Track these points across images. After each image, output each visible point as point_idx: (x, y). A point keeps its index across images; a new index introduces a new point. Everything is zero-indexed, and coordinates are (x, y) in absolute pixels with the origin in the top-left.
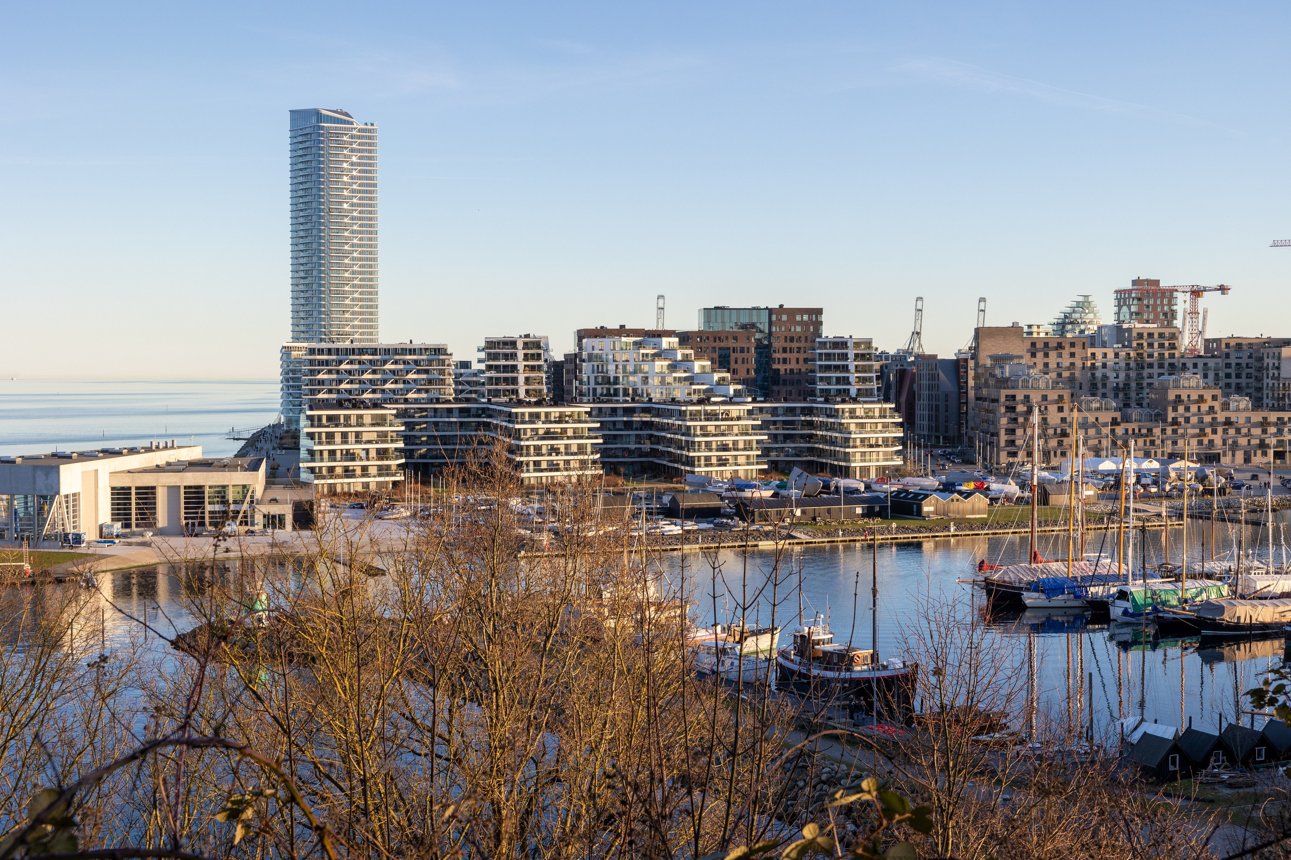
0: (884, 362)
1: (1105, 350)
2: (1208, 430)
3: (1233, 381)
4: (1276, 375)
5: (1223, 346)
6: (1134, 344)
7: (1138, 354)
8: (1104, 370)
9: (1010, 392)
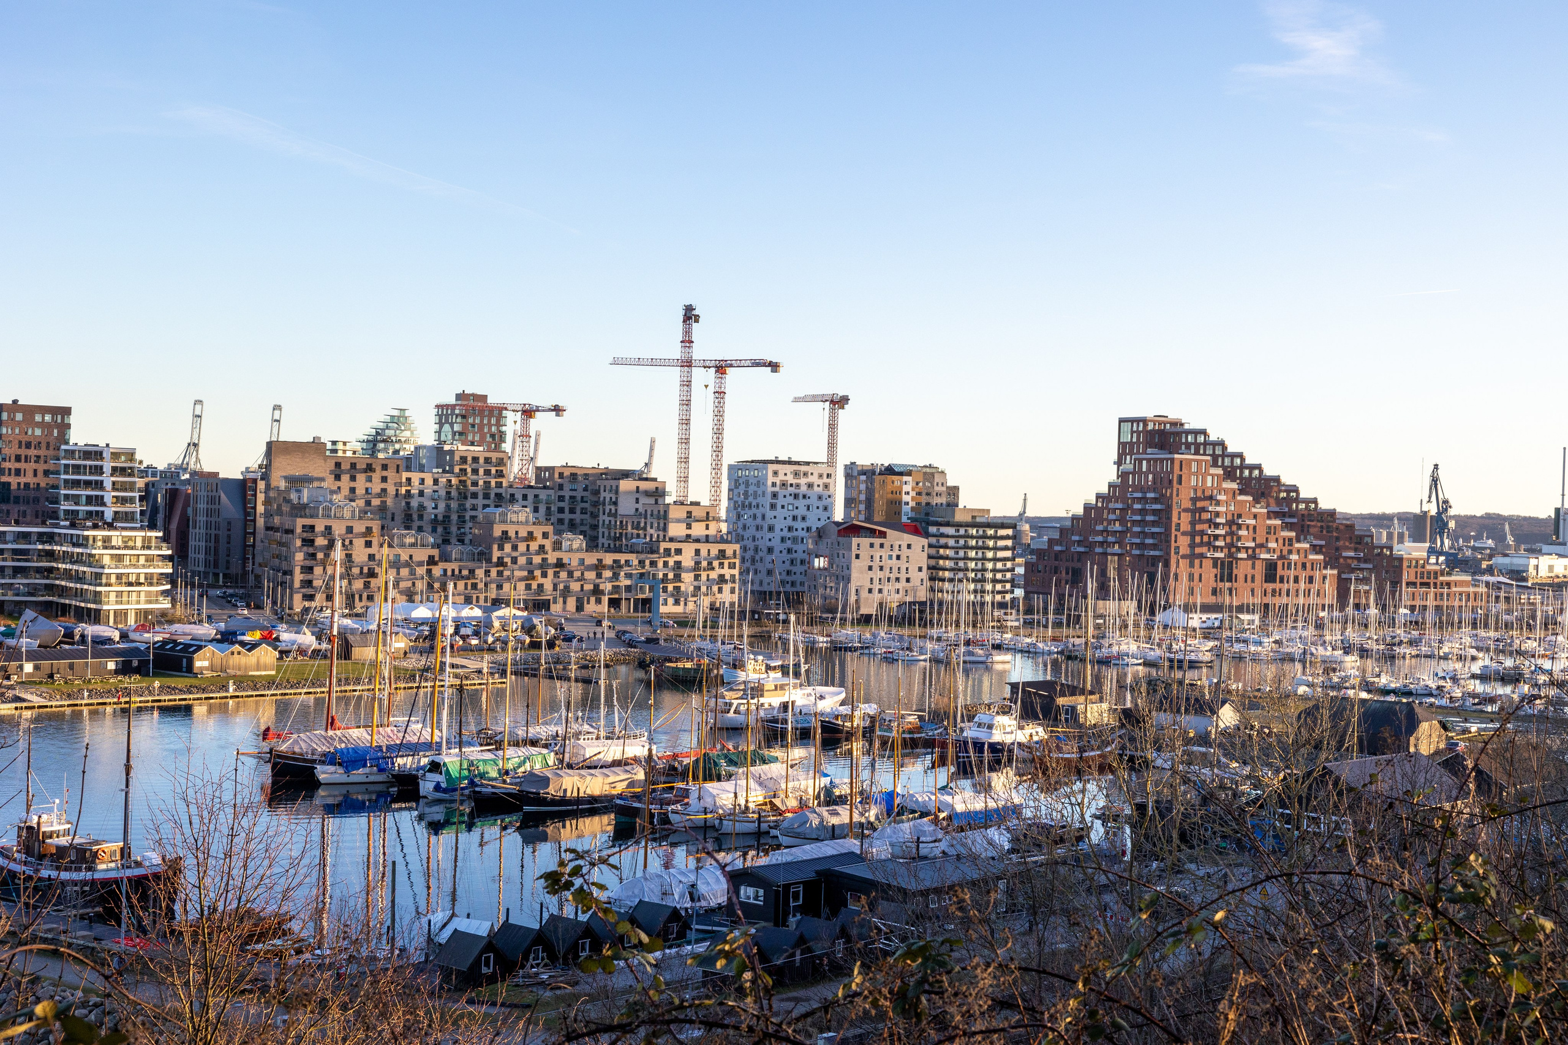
0: (150, 479)
1: (422, 475)
2: (538, 573)
3: (567, 516)
4: (613, 511)
5: (557, 476)
6: (457, 469)
7: (460, 481)
8: (421, 499)
9: (308, 522)
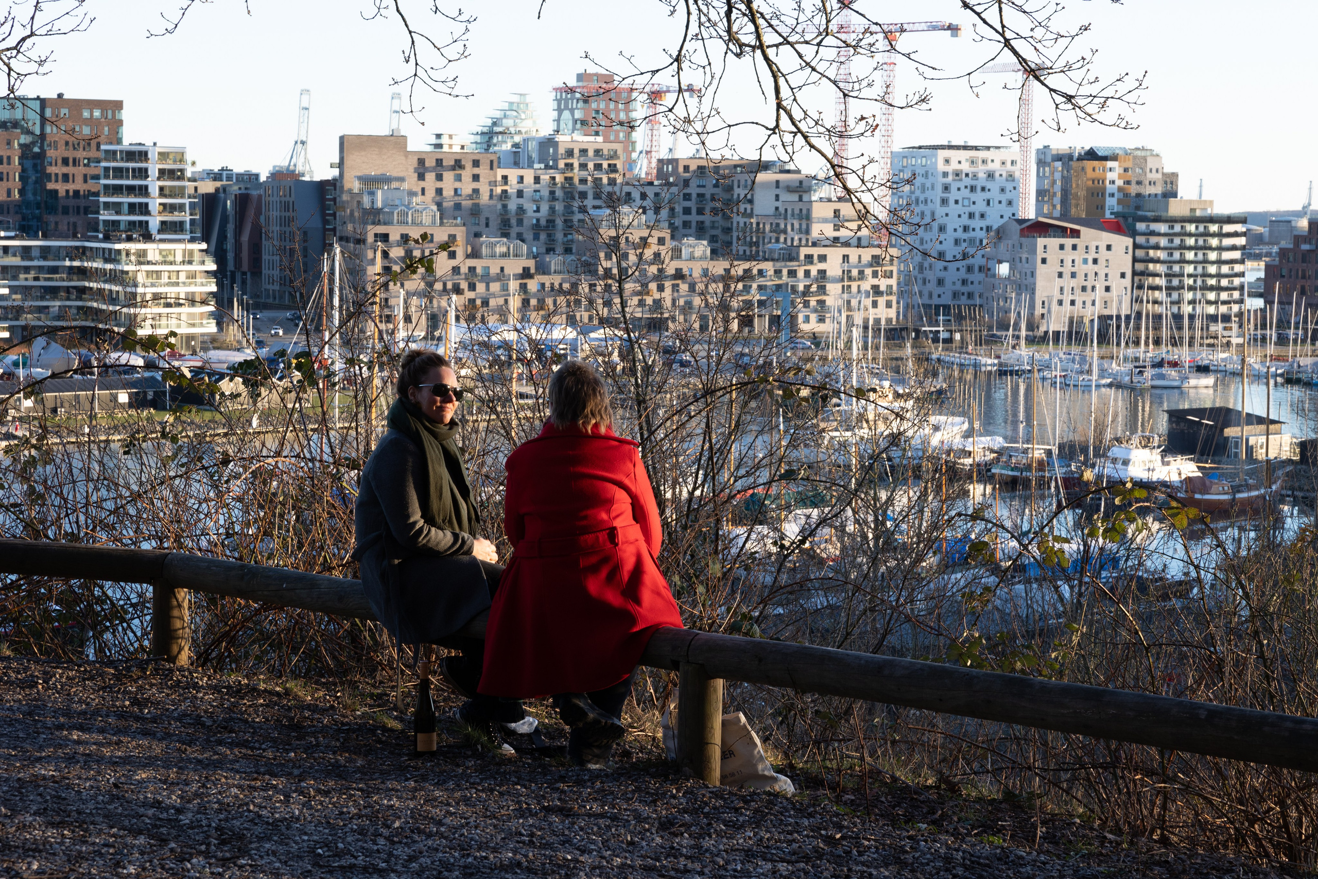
1: (521, 172)
2: (653, 286)
3: (694, 218)
4: (749, 211)
5: (681, 169)
6: (561, 164)
7: (566, 178)
8: (520, 201)
9: (381, 229)
